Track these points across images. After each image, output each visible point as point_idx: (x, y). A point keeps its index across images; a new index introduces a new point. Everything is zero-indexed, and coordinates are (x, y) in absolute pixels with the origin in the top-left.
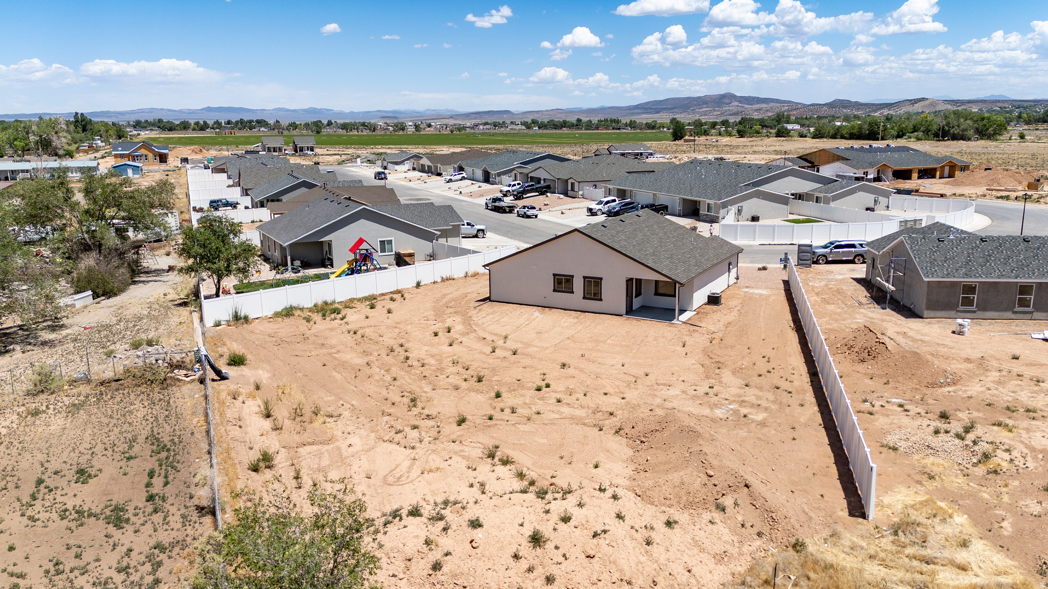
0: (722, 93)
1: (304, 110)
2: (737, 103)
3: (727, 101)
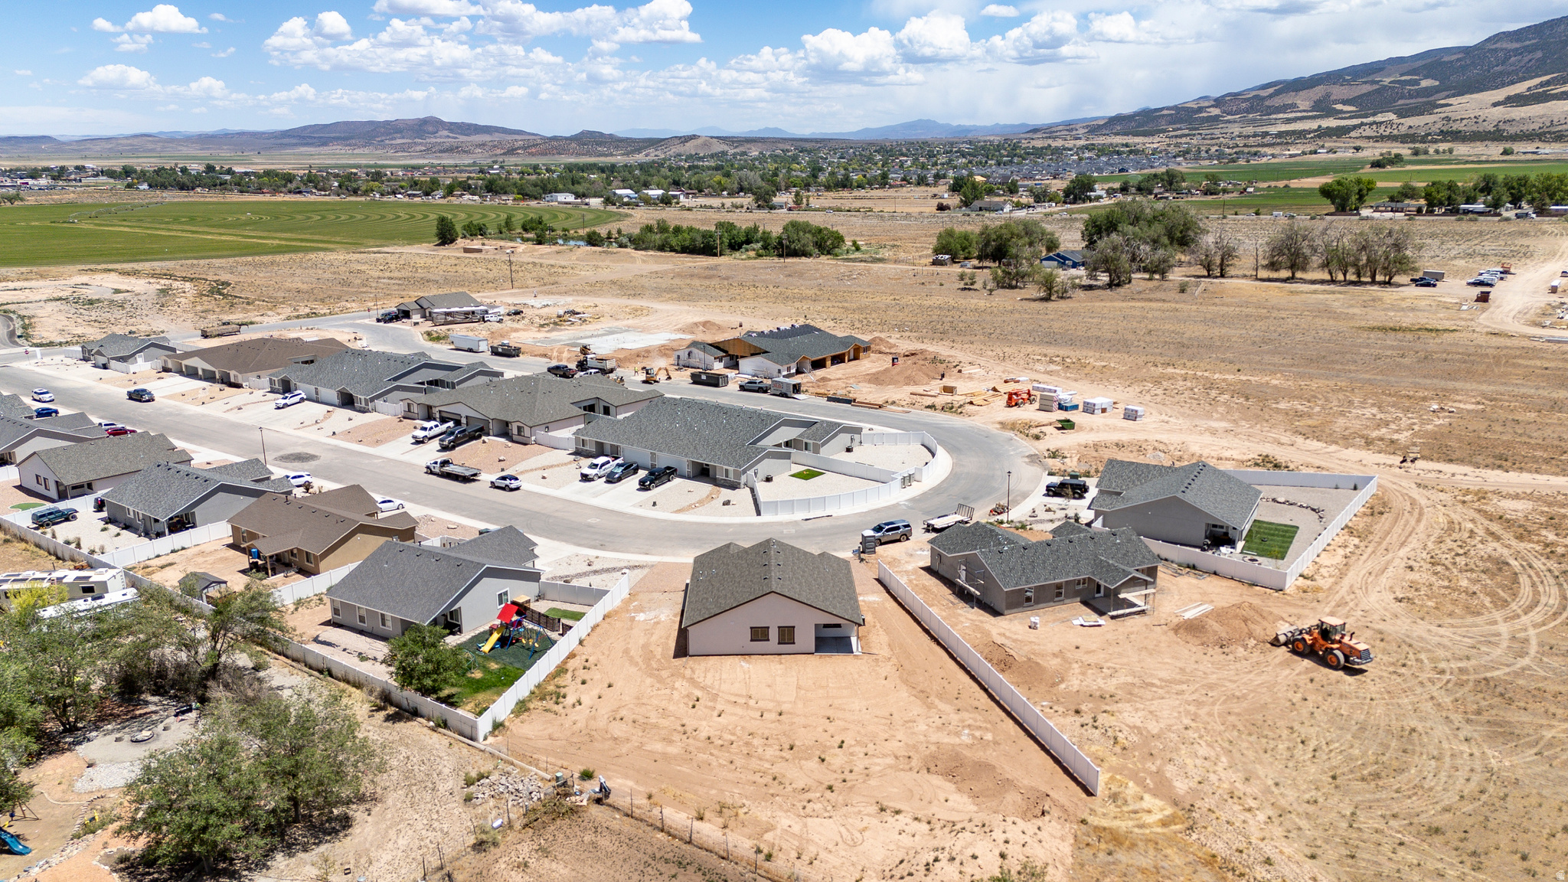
0: (422, 116)
2: (446, 133)
3: (430, 129)
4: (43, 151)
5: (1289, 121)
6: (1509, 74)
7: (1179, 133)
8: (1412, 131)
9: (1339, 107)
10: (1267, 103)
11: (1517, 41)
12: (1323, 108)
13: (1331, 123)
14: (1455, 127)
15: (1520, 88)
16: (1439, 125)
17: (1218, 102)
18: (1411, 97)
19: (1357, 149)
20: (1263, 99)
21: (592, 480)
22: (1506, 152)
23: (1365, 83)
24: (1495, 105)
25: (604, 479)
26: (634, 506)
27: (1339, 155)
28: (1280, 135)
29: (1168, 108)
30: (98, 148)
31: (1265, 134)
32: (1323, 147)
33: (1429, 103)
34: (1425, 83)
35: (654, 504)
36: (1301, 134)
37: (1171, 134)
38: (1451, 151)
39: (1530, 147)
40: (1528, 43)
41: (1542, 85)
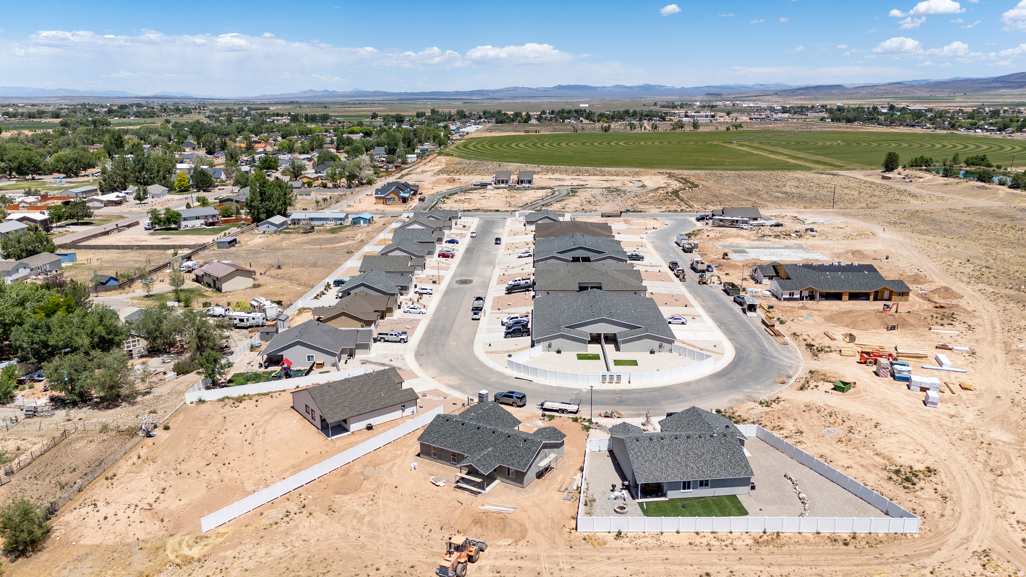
1: (639, 87)
4: (833, 94)
30: (864, 92)
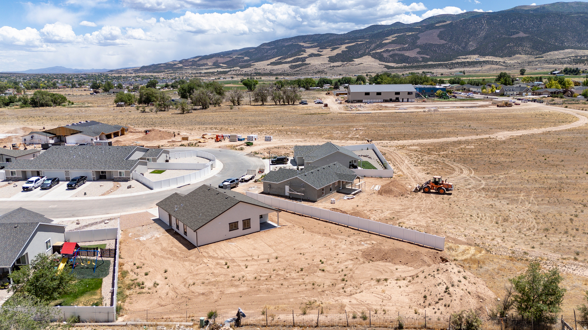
5: (207, 69)
6: (269, 56)
7: (170, 72)
8: (246, 73)
9: (221, 65)
10: (198, 63)
11: (269, 46)
12: (216, 65)
13: (220, 70)
14: (259, 71)
15: (273, 60)
16: (254, 71)
17: (181, 62)
18: (242, 62)
19: (232, 78)
20: (196, 61)
21: (31, 190)
22: (276, 79)
23: (228, 57)
24: (268, 65)
25: (40, 188)
26: (72, 197)
27: (227, 80)
28: (205, 73)
29: (163, 64)
31: (200, 73)
32: (221, 77)
33: (248, 64)
34: (246, 58)
35: (85, 194)
36: (213, 73)
37: (167, 72)
38: (261, 78)
39: (282, 77)
40: (272, 47)
41: (279, 59)
